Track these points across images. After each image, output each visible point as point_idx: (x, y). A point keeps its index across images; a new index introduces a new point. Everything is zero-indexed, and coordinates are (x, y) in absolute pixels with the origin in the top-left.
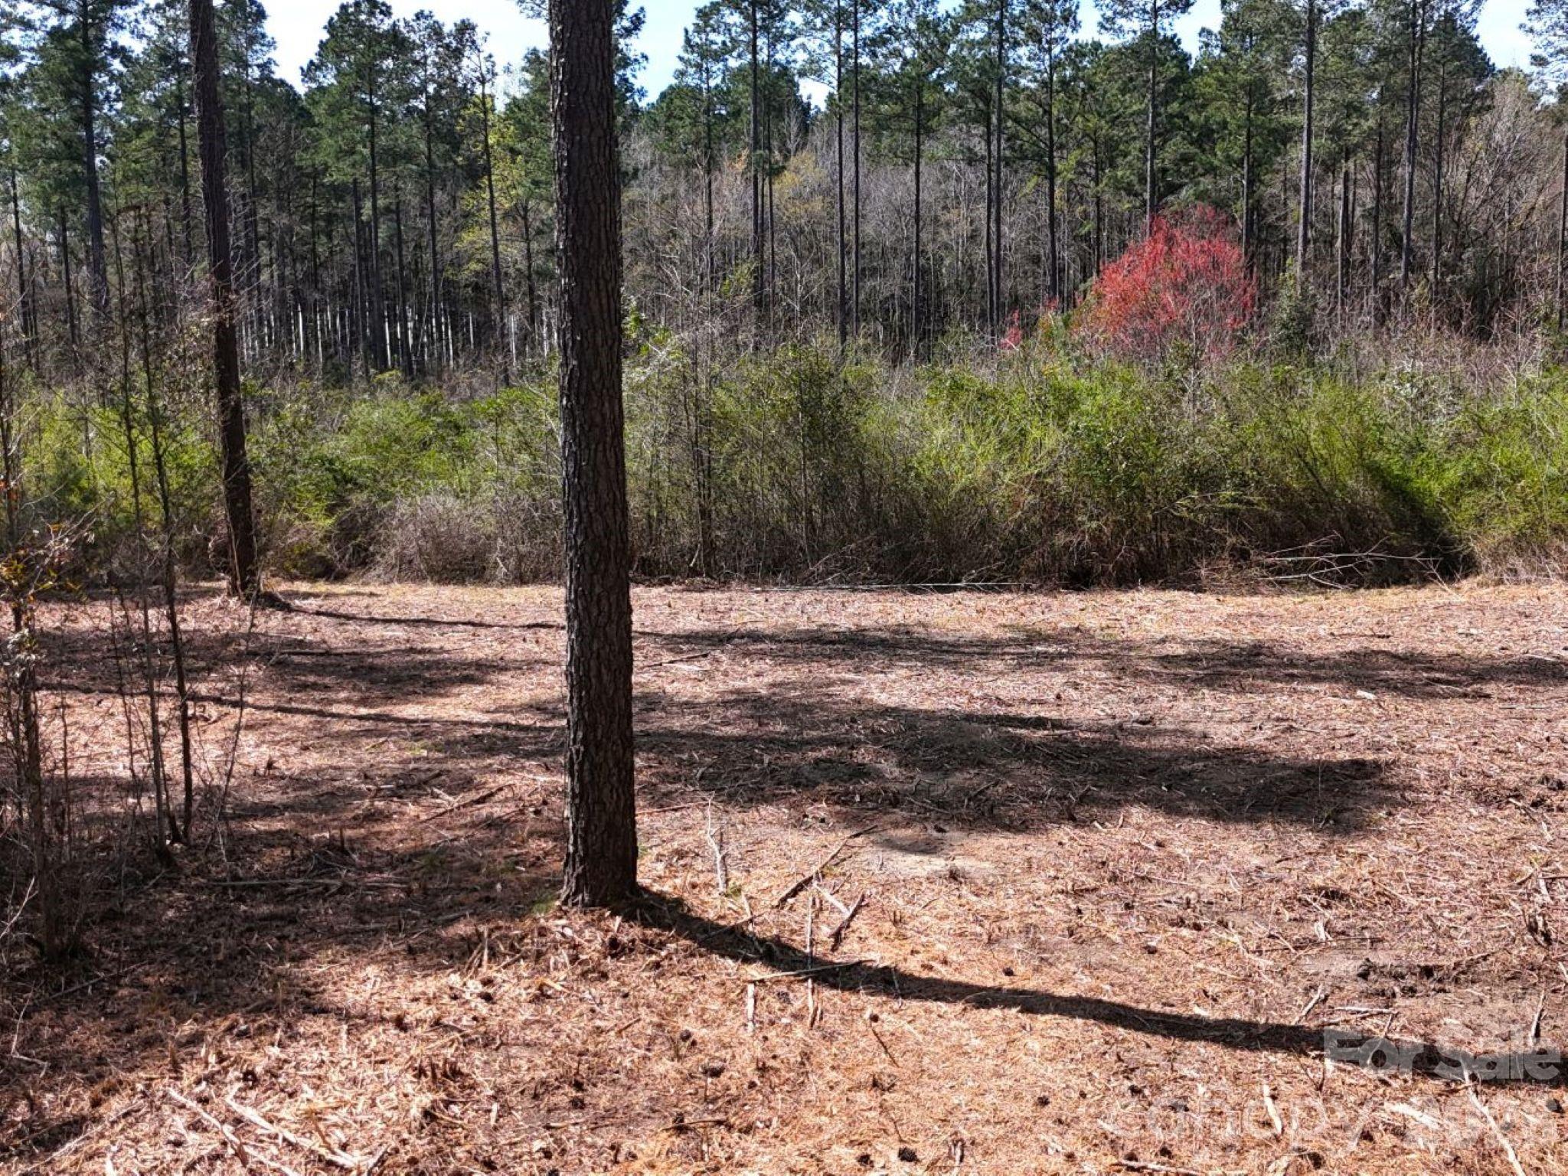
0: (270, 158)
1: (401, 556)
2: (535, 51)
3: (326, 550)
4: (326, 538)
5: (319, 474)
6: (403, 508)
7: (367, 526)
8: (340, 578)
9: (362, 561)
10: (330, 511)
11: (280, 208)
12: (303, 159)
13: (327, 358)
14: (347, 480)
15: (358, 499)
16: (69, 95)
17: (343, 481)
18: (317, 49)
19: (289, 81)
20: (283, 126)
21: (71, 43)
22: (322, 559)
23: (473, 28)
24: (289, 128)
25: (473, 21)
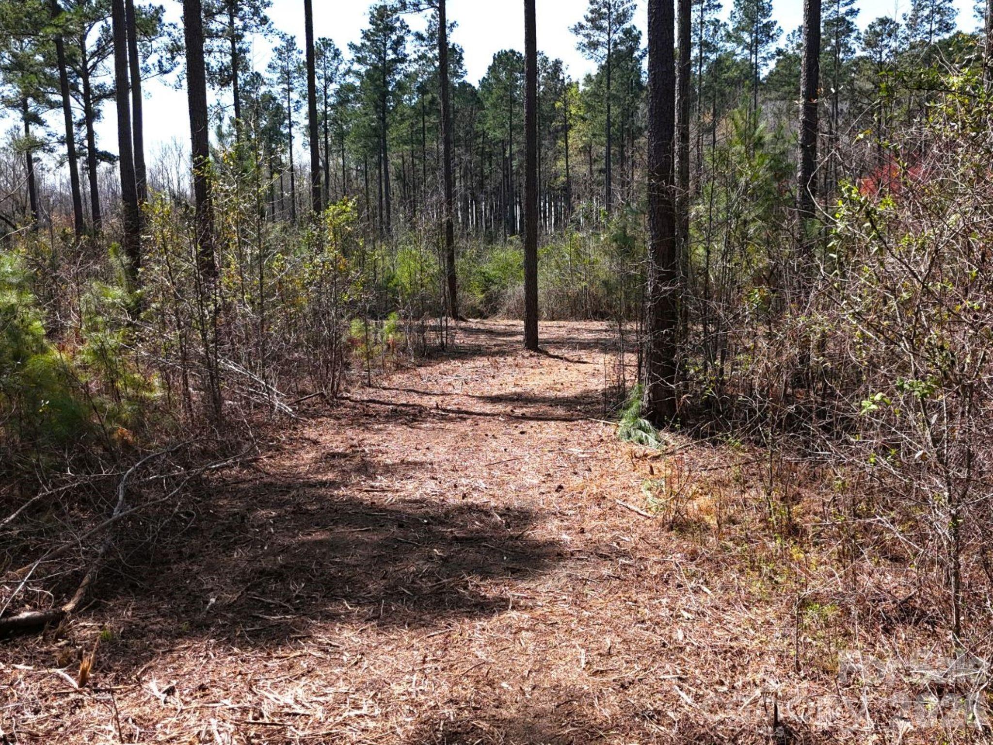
0: (461, 125)
1: (508, 310)
2: (589, 76)
3: (481, 307)
4: (481, 302)
5: (479, 277)
6: (510, 291)
7: (496, 298)
8: (486, 318)
9: (494, 311)
10: (483, 292)
11: (466, 151)
12: (478, 127)
13: (487, 228)
14: (490, 280)
15: (494, 288)
16: (376, 107)
17: (489, 281)
18: (487, 71)
19: (473, 85)
20: (469, 108)
21: (378, 82)
22: (479, 310)
23: (561, 63)
24: (472, 109)
25: (561, 59)
